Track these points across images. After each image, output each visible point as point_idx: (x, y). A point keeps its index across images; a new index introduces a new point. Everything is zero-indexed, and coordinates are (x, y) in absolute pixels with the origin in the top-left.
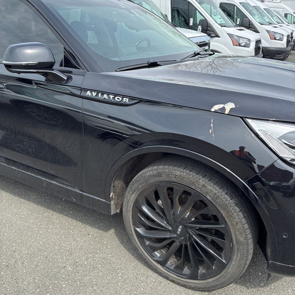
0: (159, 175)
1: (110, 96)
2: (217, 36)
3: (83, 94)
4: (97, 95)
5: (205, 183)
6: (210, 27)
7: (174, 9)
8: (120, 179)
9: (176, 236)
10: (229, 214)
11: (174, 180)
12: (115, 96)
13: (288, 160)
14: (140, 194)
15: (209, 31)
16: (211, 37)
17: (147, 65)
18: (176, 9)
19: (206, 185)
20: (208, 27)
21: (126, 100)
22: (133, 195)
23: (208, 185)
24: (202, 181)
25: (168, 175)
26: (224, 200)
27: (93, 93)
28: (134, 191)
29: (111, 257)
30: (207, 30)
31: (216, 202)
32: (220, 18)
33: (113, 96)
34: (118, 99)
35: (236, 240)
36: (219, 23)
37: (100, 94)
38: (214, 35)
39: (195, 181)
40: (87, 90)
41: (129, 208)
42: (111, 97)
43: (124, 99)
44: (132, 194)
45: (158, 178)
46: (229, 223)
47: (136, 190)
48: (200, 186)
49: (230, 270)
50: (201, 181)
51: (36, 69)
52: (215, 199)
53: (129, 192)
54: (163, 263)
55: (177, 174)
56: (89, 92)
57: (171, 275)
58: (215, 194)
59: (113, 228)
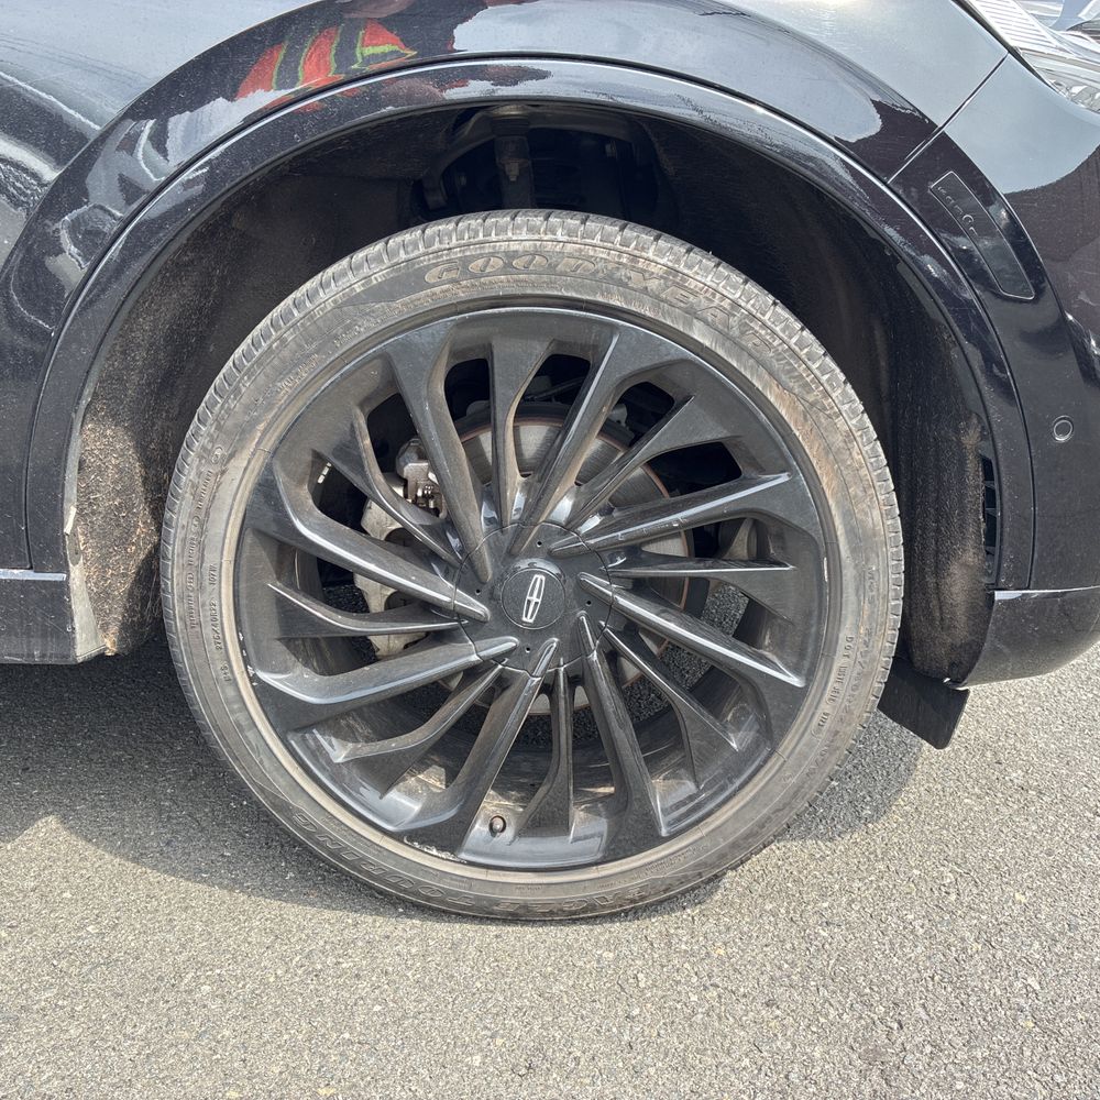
0: (409, 278)
5: (678, 261)
9: (511, 642)
10: (811, 398)
11: (502, 284)
14: (282, 441)
19: (681, 268)
22: (240, 462)
23: (690, 267)
24: (660, 252)
25: (466, 261)
26: (778, 329)
31: (743, 348)
35: (851, 532)
39: (625, 261)
41: (211, 558)
44: (232, 456)
45: (400, 303)
46: (812, 450)
47: (257, 421)
48: (653, 284)
49: (825, 707)
50: (650, 254)
52: (735, 332)
53: (204, 455)
54: (447, 836)
55: (514, 246)
58: (735, 305)
59: (48, 814)
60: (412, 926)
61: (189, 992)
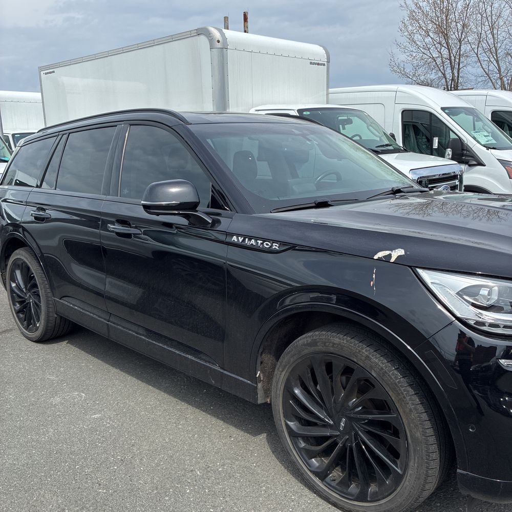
0: (314, 343)
1: (258, 241)
2: (481, 164)
3: (228, 240)
4: (244, 240)
5: (370, 354)
6: (467, 151)
7: (408, 125)
8: (270, 353)
9: (338, 433)
10: (400, 397)
11: (332, 349)
12: (264, 241)
13: (472, 323)
14: (292, 371)
15: (466, 156)
16: (470, 165)
17: (314, 205)
18: (411, 124)
19: (371, 356)
20: (463, 150)
21: (276, 246)
22: (284, 373)
23: (373, 356)
24: (366, 351)
25: (325, 343)
26: (393, 377)
27: (240, 238)
28: (285, 367)
29: (255, 467)
30: (463, 155)
31: (383, 380)
32: (485, 136)
33: (261, 242)
34: (267, 245)
35: (411, 436)
36: (483, 143)
37: (247, 239)
38: (475, 163)
39: (357, 351)
40: (232, 235)
41: (278, 392)
42: (260, 242)
43: (274, 244)
44: (282, 371)
45: (313, 348)
46: (400, 411)
47: (286, 365)
48: (363, 358)
49: (407, 483)
50: (364, 351)
51: (177, 210)
52: (381, 375)
53: (278, 369)
54: (322, 475)
55: (335, 342)
56: (235, 237)
57: (333, 494)
58: (382, 369)
59: (265, 433)
60: (313, 496)
61: (261, 487)
